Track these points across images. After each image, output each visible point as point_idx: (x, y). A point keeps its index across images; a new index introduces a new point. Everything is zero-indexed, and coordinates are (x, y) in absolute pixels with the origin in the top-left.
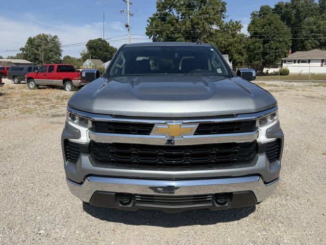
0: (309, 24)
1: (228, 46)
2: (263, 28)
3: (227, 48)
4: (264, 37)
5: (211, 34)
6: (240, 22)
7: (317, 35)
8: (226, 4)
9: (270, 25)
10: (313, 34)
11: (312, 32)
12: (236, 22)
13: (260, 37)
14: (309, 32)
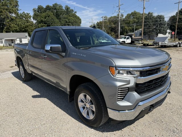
0: (64, 18)
1: (26, 27)
2: (45, 18)
3: (26, 29)
4: (47, 23)
5: (12, 19)
6: (29, 14)
7: (69, 24)
8: (18, 2)
9: (49, 17)
10: (67, 23)
11: (66, 22)
12: (27, 13)
13: (45, 23)
14: (65, 22)
